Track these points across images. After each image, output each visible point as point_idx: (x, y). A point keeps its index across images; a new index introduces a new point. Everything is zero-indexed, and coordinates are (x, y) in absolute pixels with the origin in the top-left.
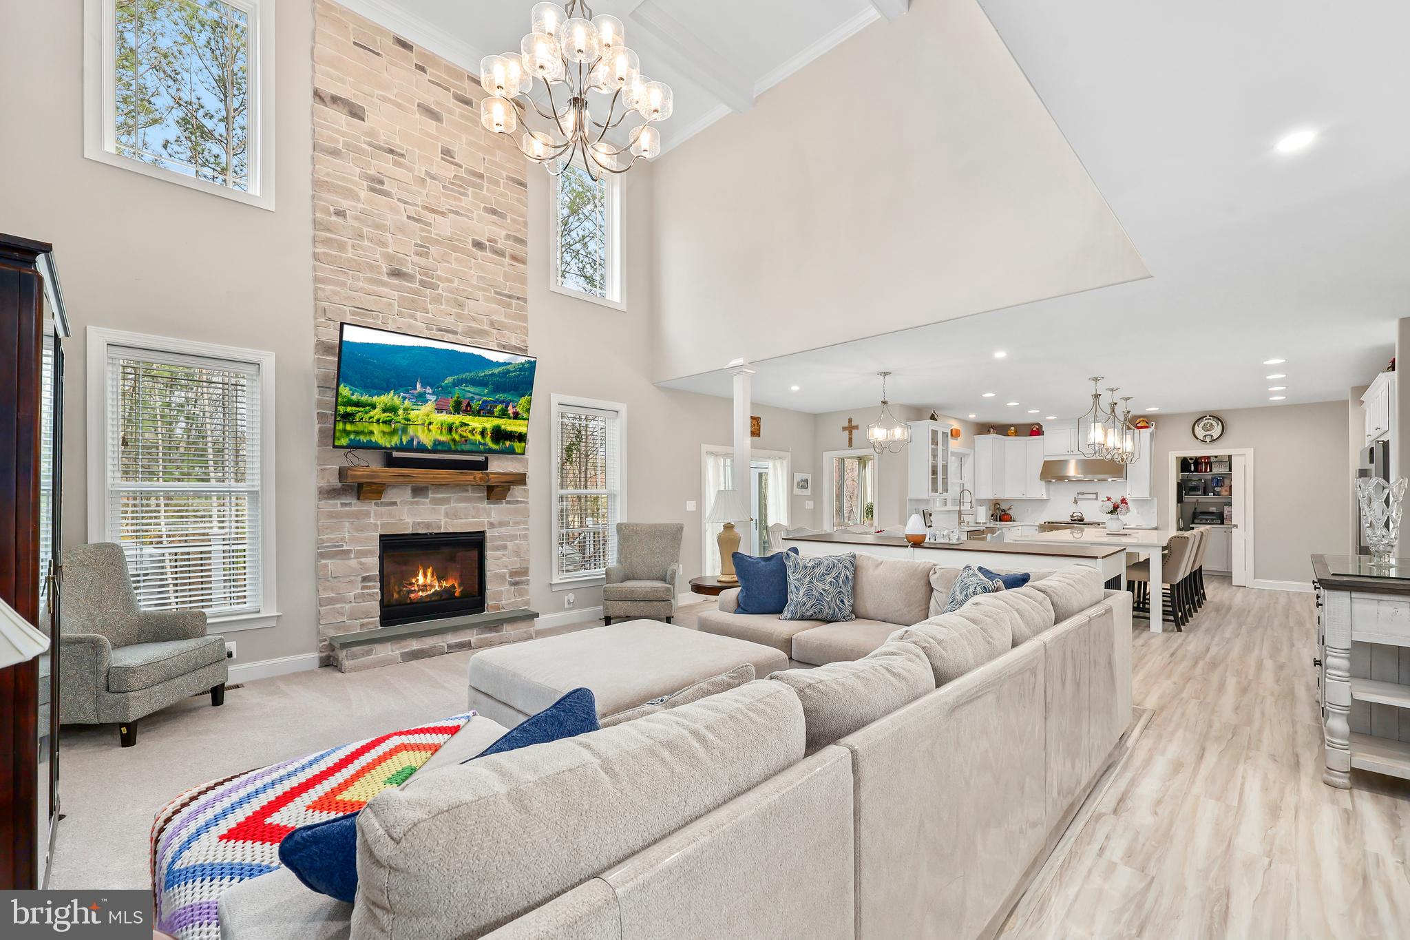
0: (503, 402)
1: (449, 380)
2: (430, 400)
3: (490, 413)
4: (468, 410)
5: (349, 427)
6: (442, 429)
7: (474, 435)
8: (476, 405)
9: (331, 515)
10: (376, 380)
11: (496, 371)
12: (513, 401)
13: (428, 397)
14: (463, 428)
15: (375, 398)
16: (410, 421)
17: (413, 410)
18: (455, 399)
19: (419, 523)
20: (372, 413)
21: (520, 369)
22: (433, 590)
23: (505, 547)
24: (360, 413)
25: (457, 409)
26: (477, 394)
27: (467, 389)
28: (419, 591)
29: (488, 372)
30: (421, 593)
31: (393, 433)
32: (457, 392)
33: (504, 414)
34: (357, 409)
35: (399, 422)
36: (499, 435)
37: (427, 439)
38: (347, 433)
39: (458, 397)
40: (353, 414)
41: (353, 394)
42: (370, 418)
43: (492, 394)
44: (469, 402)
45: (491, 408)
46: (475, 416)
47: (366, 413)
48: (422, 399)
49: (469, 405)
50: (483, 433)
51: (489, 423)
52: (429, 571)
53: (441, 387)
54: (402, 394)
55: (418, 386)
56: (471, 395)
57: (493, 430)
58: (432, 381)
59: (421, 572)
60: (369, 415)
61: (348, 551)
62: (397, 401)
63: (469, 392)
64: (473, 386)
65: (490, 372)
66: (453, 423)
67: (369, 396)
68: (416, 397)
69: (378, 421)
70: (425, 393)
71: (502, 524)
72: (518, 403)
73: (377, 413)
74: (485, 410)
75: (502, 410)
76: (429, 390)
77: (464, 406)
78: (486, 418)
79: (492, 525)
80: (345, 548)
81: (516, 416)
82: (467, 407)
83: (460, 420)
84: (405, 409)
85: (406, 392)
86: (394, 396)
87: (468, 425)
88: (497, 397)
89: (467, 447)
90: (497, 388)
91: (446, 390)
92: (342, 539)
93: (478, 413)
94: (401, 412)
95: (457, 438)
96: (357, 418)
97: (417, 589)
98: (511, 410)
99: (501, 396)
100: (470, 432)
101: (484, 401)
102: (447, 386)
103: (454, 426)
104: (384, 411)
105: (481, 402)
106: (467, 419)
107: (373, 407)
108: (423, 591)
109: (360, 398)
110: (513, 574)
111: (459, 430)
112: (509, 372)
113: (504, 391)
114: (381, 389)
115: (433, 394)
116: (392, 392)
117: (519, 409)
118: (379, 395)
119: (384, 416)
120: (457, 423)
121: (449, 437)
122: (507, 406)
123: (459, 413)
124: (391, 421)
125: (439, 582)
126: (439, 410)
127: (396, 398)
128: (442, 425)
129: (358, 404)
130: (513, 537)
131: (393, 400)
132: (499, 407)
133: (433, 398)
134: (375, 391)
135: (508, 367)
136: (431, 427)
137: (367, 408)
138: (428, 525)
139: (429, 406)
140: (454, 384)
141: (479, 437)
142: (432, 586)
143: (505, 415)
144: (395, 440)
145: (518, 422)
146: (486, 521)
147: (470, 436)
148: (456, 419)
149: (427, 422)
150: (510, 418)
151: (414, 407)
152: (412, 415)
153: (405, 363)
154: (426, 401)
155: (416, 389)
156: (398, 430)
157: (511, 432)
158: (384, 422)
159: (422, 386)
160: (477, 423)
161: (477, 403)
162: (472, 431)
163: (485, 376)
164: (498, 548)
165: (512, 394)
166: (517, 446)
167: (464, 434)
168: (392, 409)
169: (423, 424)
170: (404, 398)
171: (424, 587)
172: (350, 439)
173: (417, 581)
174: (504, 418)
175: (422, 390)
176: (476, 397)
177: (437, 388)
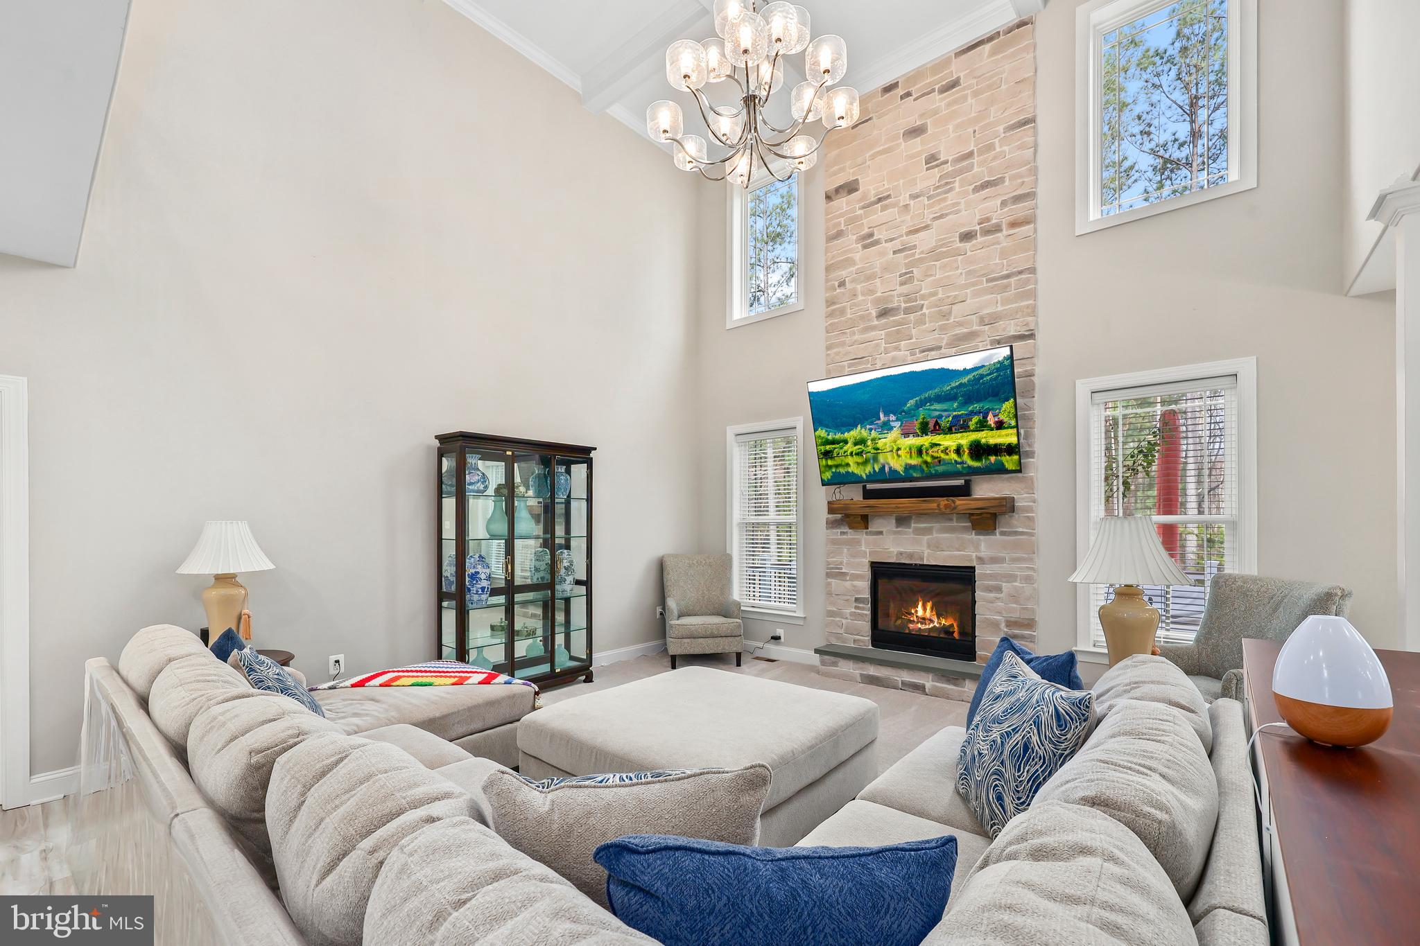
0: (980, 413)
1: (911, 403)
2: (895, 427)
3: (965, 428)
4: (937, 429)
5: (830, 462)
6: (911, 453)
7: (947, 454)
8: (944, 423)
9: (834, 542)
10: (844, 419)
11: (965, 380)
12: (993, 409)
13: (892, 424)
14: (935, 449)
15: (846, 434)
16: (879, 449)
17: (880, 439)
18: (921, 420)
19: (901, 553)
20: (845, 448)
21: (998, 370)
22: (931, 625)
23: (998, 589)
24: (837, 450)
25: (924, 430)
26: (945, 411)
27: (932, 408)
28: (918, 623)
29: (954, 385)
30: (919, 625)
31: (866, 462)
32: (922, 413)
33: (982, 426)
34: (834, 446)
35: (869, 452)
36: (978, 450)
37: (897, 464)
38: (830, 467)
39: (923, 419)
40: (832, 451)
41: (828, 435)
42: (845, 452)
43: (964, 406)
44: (936, 421)
45: (964, 421)
46: (946, 434)
47: (841, 448)
48: (887, 427)
49: (937, 423)
50: (958, 451)
51: (965, 439)
52: (929, 606)
53: (904, 411)
54: (868, 427)
55: (882, 415)
56: (937, 413)
57: (971, 445)
58: (895, 408)
59: (920, 604)
60: (843, 450)
61: (845, 574)
62: (865, 433)
63: (935, 410)
64: (939, 403)
65: (957, 384)
66: (922, 446)
67: (841, 433)
68: (882, 427)
69: (851, 454)
70: (889, 421)
71: (994, 560)
72: (1000, 409)
73: (849, 447)
74: (959, 426)
75: (980, 421)
76: (892, 417)
77: (931, 426)
78: (959, 435)
79: (981, 560)
80: (843, 571)
81: (1000, 425)
82: (935, 426)
83: (930, 441)
84: (873, 440)
85: (872, 423)
86: (861, 429)
87: (939, 445)
88: (970, 409)
90: (969, 398)
91: (910, 414)
92: (841, 563)
93: (950, 431)
94: (869, 443)
95: (929, 459)
96: (835, 454)
97: (915, 620)
98: (991, 420)
99: (976, 406)
100: (942, 452)
101: (955, 417)
102: (910, 410)
103: (924, 448)
104: (856, 444)
105: (950, 419)
106: (937, 439)
107: (846, 442)
108: (922, 623)
109: (834, 436)
110: (1010, 624)
111: (930, 451)
112: (982, 376)
113: (978, 401)
114: (850, 426)
115: (897, 420)
116: (859, 426)
117: (1002, 417)
118: (849, 431)
119: (856, 449)
120: (927, 444)
121: (920, 460)
122: (985, 417)
123: (927, 435)
124: (862, 452)
125: (938, 618)
126: (906, 435)
127: (863, 430)
128: (910, 449)
129: (833, 442)
130: (1011, 578)
131: (861, 433)
132: (975, 419)
133: (898, 424)
134: (845, 429)
135: (980, 371)
136: (899, 452)
137: (841, 444)
138: (911, 555)
139: (895, 433)
140: (918, 406)
141: (954, 456)
142: (931, 621)
143: (985, 426)
144: (869, 469)
145: (1003, 432)
146: (974, 555)
147: (943, 456)
148: (925, 441)
149: (895, 448)
150: (992, 430)
151: (880, 436)
152: (880, 444)
153: (866, 397)
154: (891, 429)
155: (879, 419)
156: (869, 460)
157: (996, 445)
158: (857, 454)
159: (886, 414)
160: (950, 441)
161: (947, 420)
162: (945, 451)
163: (952, 389)
164: (989, 589)
165: (990, 401)
166: (1009, 462)
167: (935, 454)
168: (862, 442)
169: (892, 451)
170: (871, 430)
171: (923, 620)
172: (832, 472)
173: (916, 611)
174: (983, 430)
175: (886, 419)
176: (945, 414)
177: (901, 414)
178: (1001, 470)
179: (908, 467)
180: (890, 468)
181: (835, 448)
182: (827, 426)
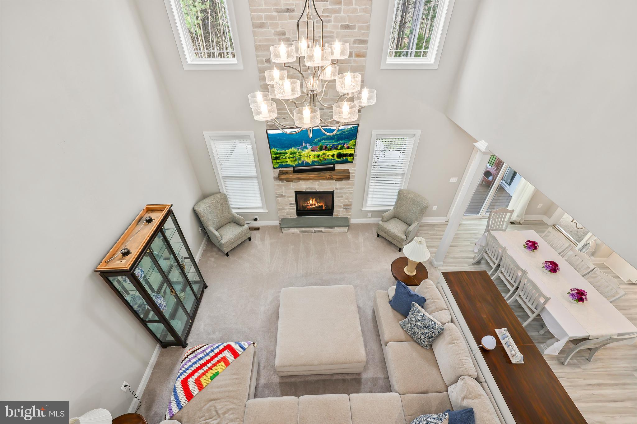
0: (342, 144)
1: (317, 139)
2: (309, 148)
3: (336, 148)
4: (326, 149)
5: (278, 161)
6: (315, 157)
8: (329, 147)
9: (278, 185)
10: (286, 145)
11: (338, 133)
12: (346, 143)
15: (287, 151)
16: (301, 156)
18: (320, 146)
19: (308, 188)
20: (286, 156)
21: (351, 131)
22: (315, 206)
23: (342, 197)
24: (282, 156)
25: (321, 149)
26: (330, 143)
27: (325, 142)
28: (310, 206)
30: (311, 207)
31: (296, 160)
32: (320, 143)
33: (342, 148)
35: (297, 157)
36: (340, 155)
37: (309, 161)
38: (278, 163)
40: (279, 157)
41: (277, 151)
42: (286, 157)
43: (336, 142)
44: (326, 146)
45: (336, 146)
46: (329, 150)
47: (284, 156)
48: (306, 148)
49: (326, 147)
50: (333, 156)
51: (336, 152)
52: (314, 200)
53: (313, 143)
54: (297, 148)
55: (304, 144)
56: (327, 144)
57: (337, 154)
58: (310, 141)
59: (311, 200)
60: (285, 156)
61: (284, 196)
62: (295, 150)
63: (326, 142)
64: (328, 140)
65: (335, 134)
66: (319, 154)
67: (284, 150)
68: (303, 148)
69: (289, 158)
70: (307, 146)
71: (341, 189)
72: (350, 143)
73: (288, 155)
74: (334, 148)
75: (342, 147)
76: (308, 145)
77: (324, 148)
78: (334, 151)
79: (337, 189)
80: (284, 195)
81: (348, 148)
82: (325, 148)
83: (323, 153)
84: (299, 153)
85: (299, 146)
87: (326, 154)
88: (339, 142)
89: (326, 162)
90: (339, 139)
91: (316, 144)
92: (282, 192)
93: (331, 149)
94: (297, 153)
95: (322, 159)
96: (281, 158)
97: (309, 205)
98: (345, 146)
99: (341, 142)
100: (327, 156)
101: (333, 145)
102: (316, 142)
104: (291, 154)
105: (331, 146)
106: (325, 152)
107: (286, 153)
108: (312, 206)
109: (281, 151)
110: (344, 205)
111: (323, 156)
112: (344, 132)
113: (343, 139)
114: (288, 147)
115: (310, 145)
116: (293, 147)
117: (349, 145)
118: (288, 149)
119: (291, 156)
120: (321, 154)
121: (318, 159)
122: (344, 145)
123: (322, 151)
124: (294, 157)
125: (317, 203)
126: (313, 150)
127: (295, 149)
128: (315, 155)
129: (280, 153)
130: (346, 193)
131: (293, 150)
132: (340, 146)
134: (286, 148)
135: (344, 130)
136: (310, 157)
137: (284, 154)
138: (311, 188)
139: (309, 150)
140: (319, 141)
141: (331, 158)
142: (315, 205)
143: (343, 148)
144: (296, 163)
145: (349, 150)
146: (334, 187)
147: (327, 157)
148: (321, 153)
149: (308, 155)
150: (345, 149)
151: (302, 151)
152: (302, 154)
153: (296, 137)
154: (307, 149)
155: (303, 145)
156: (297, 160)
157: (346, 154)
158: (292, 158)
159: (306, 143)
160: (330, 153)
162: (328, 156)
163: (333, 135)
164: (339, 197)
165: (346, 140)
166: (349, 159)
167: (324, 157)
168: (295, 153)
169: (307, 156)
170: (298, 149)
171: (312, 205)
172: (279, 165)
173: (310, 202)
175: (305, 145)
176: (328, 144)
177: (312, 143)
178: (347, 162)
179: (313, 162)
180: (306, 162)
181: (281, 156)
182: (277, 147)
